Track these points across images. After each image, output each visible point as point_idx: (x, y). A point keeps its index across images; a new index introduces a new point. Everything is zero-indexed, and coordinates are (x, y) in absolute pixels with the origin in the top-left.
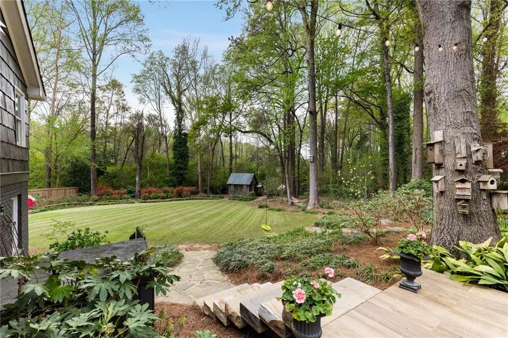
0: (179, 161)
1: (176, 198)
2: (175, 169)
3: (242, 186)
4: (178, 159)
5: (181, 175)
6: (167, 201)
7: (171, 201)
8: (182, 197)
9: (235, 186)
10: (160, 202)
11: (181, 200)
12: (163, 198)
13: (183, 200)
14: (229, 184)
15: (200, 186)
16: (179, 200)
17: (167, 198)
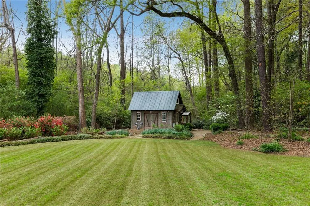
0: (38, 71)
1: (42, 138)
2: (30, 86)
3: (157, 113)
4: (36, 68)
5: (42, 96)
6: (24, 144)
7: (32, 143)
8: (53, 135)
9: (145, 113)
10: (9, 145)
11: (53, 141)
12: (14, 138)
13: (56, 141)
14: (133, 111)
15: (80, 114)
16: (48, 141)
17: (21, 137)
